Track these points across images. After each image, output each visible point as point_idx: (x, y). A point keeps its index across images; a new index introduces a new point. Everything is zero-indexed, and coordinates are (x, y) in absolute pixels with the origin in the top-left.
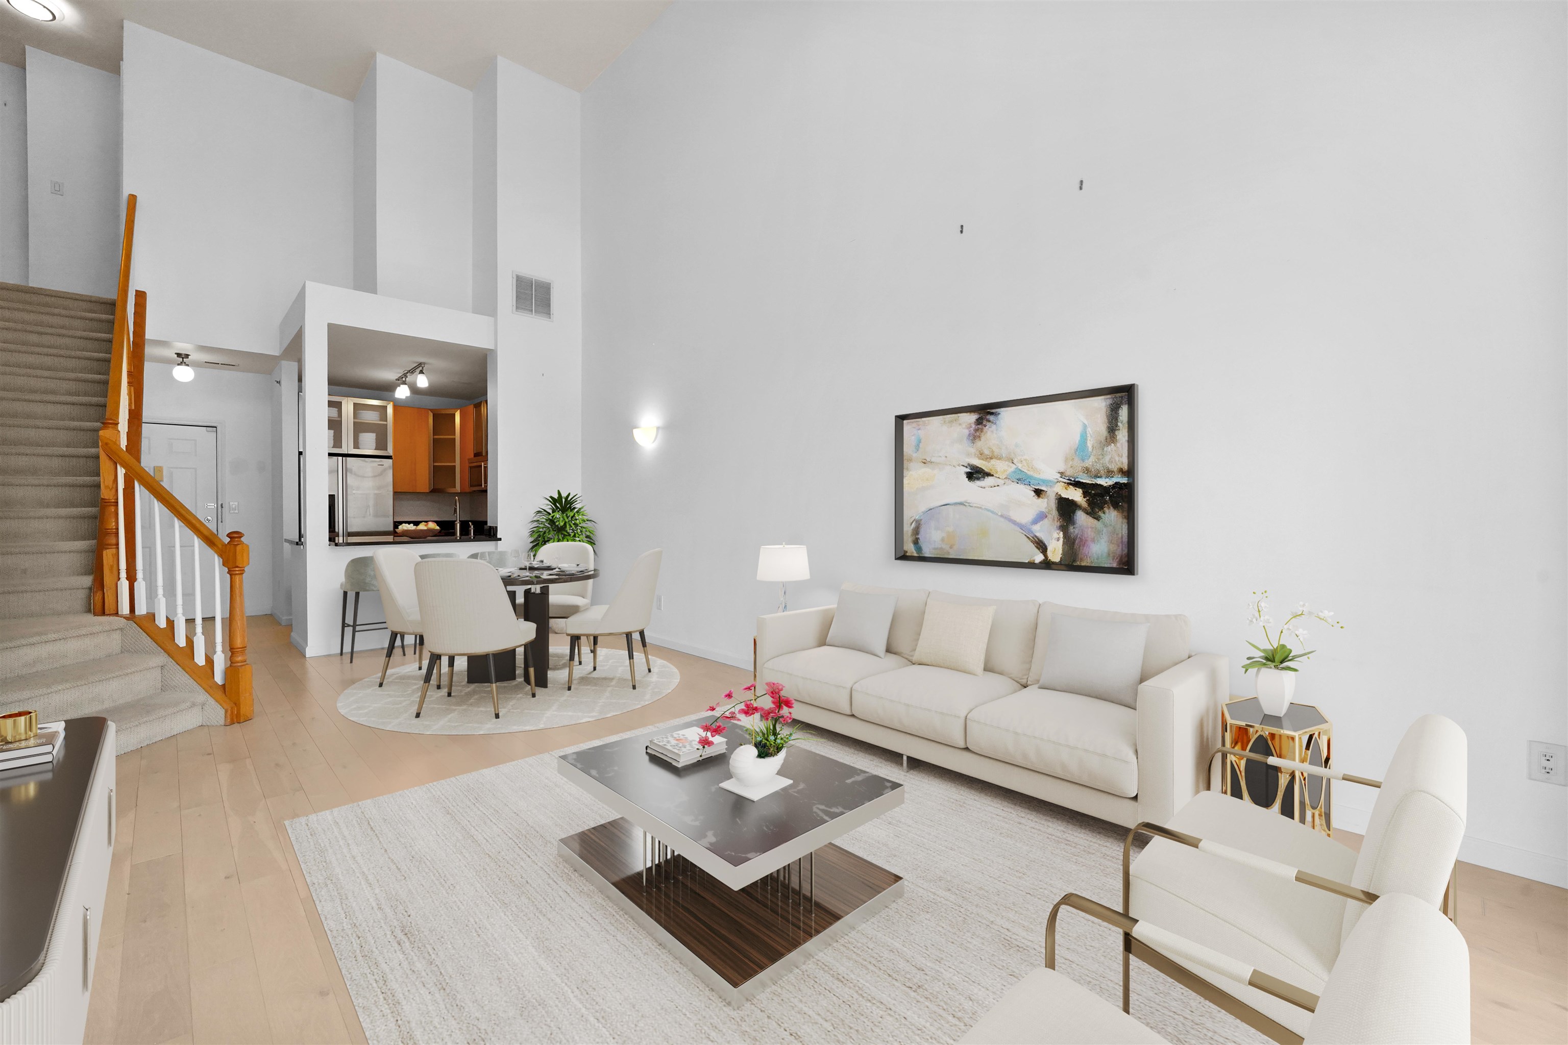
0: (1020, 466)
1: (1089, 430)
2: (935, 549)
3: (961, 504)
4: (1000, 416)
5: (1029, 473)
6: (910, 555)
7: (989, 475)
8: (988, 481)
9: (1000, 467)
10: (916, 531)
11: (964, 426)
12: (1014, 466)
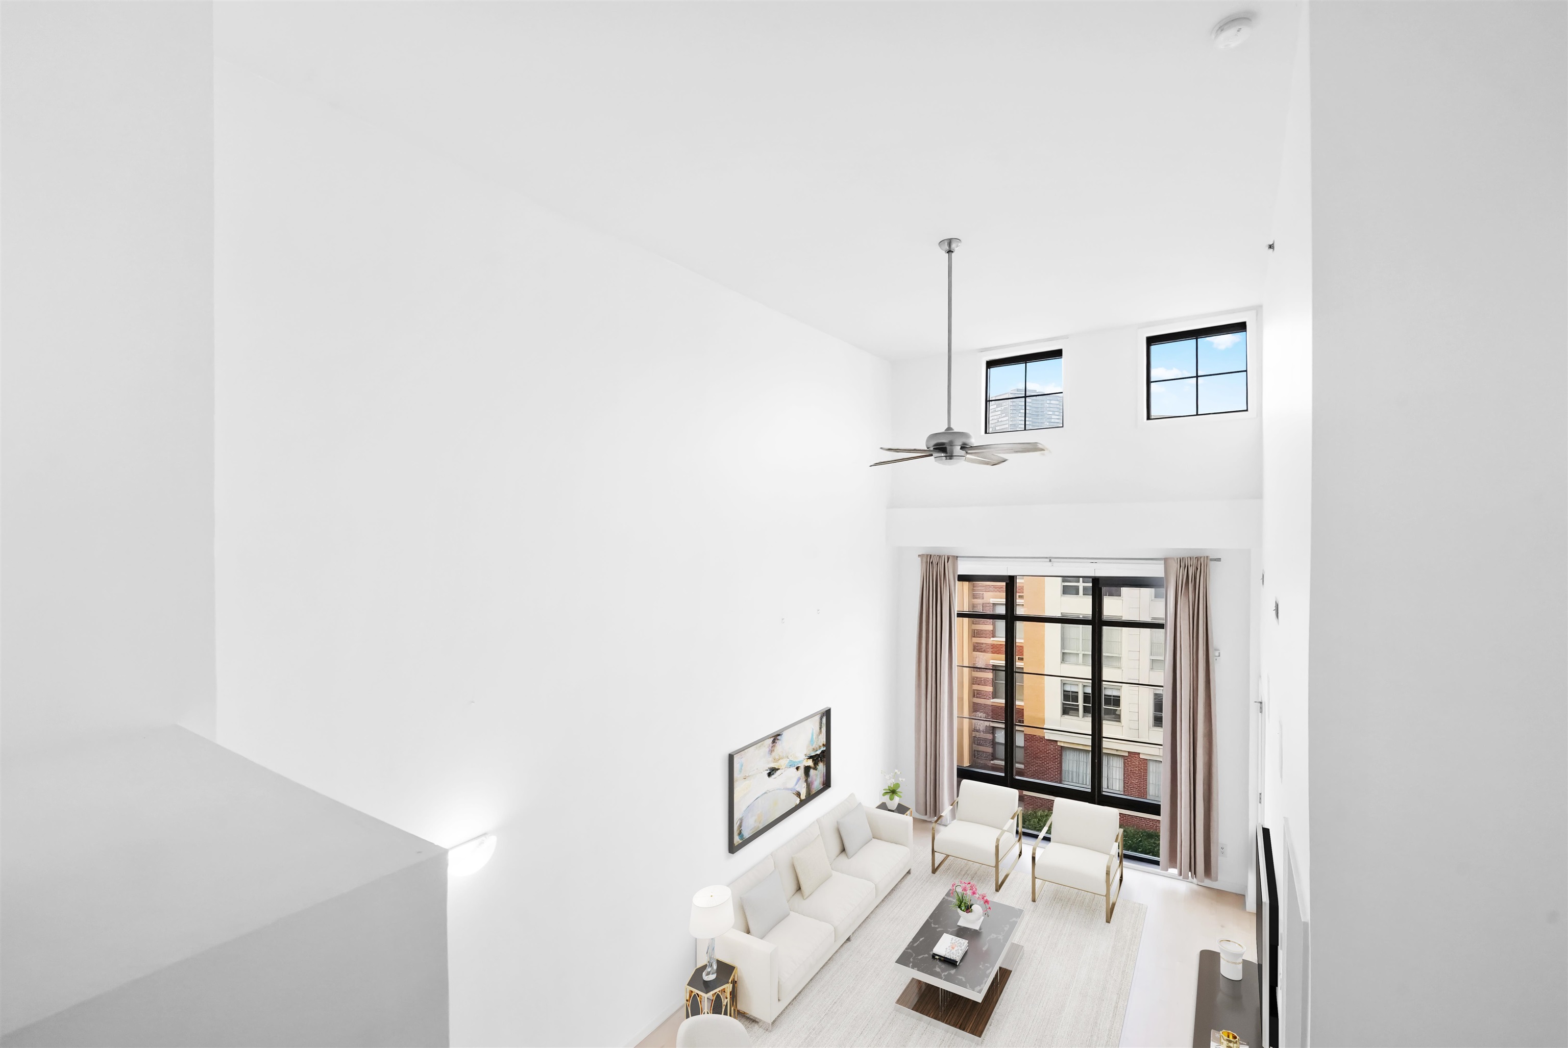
0: (791, 758)
1: (814, 731)
2: (751, 830)
3: (766, 793)
4: (783, 735)
5: (794, 760)
6: (737, 844)
7: (778, 769)
8: (778, 772)
9: (782, 764)
10: (740, 826)
11: (767, 747)
12: (788, 760)
